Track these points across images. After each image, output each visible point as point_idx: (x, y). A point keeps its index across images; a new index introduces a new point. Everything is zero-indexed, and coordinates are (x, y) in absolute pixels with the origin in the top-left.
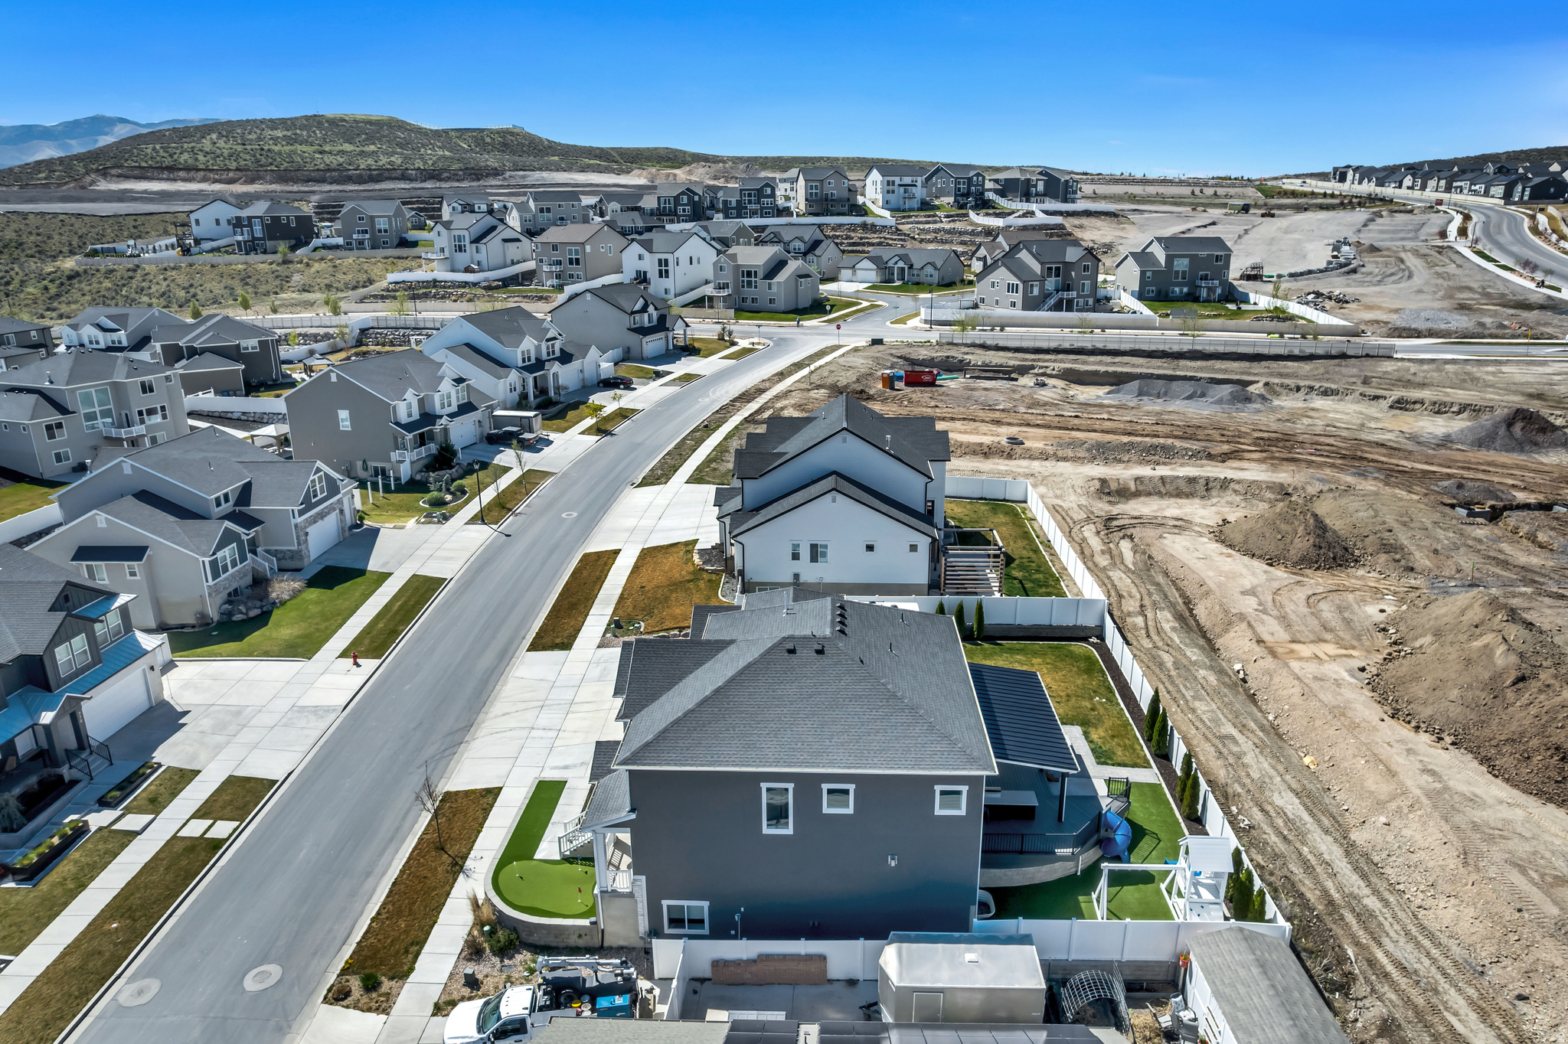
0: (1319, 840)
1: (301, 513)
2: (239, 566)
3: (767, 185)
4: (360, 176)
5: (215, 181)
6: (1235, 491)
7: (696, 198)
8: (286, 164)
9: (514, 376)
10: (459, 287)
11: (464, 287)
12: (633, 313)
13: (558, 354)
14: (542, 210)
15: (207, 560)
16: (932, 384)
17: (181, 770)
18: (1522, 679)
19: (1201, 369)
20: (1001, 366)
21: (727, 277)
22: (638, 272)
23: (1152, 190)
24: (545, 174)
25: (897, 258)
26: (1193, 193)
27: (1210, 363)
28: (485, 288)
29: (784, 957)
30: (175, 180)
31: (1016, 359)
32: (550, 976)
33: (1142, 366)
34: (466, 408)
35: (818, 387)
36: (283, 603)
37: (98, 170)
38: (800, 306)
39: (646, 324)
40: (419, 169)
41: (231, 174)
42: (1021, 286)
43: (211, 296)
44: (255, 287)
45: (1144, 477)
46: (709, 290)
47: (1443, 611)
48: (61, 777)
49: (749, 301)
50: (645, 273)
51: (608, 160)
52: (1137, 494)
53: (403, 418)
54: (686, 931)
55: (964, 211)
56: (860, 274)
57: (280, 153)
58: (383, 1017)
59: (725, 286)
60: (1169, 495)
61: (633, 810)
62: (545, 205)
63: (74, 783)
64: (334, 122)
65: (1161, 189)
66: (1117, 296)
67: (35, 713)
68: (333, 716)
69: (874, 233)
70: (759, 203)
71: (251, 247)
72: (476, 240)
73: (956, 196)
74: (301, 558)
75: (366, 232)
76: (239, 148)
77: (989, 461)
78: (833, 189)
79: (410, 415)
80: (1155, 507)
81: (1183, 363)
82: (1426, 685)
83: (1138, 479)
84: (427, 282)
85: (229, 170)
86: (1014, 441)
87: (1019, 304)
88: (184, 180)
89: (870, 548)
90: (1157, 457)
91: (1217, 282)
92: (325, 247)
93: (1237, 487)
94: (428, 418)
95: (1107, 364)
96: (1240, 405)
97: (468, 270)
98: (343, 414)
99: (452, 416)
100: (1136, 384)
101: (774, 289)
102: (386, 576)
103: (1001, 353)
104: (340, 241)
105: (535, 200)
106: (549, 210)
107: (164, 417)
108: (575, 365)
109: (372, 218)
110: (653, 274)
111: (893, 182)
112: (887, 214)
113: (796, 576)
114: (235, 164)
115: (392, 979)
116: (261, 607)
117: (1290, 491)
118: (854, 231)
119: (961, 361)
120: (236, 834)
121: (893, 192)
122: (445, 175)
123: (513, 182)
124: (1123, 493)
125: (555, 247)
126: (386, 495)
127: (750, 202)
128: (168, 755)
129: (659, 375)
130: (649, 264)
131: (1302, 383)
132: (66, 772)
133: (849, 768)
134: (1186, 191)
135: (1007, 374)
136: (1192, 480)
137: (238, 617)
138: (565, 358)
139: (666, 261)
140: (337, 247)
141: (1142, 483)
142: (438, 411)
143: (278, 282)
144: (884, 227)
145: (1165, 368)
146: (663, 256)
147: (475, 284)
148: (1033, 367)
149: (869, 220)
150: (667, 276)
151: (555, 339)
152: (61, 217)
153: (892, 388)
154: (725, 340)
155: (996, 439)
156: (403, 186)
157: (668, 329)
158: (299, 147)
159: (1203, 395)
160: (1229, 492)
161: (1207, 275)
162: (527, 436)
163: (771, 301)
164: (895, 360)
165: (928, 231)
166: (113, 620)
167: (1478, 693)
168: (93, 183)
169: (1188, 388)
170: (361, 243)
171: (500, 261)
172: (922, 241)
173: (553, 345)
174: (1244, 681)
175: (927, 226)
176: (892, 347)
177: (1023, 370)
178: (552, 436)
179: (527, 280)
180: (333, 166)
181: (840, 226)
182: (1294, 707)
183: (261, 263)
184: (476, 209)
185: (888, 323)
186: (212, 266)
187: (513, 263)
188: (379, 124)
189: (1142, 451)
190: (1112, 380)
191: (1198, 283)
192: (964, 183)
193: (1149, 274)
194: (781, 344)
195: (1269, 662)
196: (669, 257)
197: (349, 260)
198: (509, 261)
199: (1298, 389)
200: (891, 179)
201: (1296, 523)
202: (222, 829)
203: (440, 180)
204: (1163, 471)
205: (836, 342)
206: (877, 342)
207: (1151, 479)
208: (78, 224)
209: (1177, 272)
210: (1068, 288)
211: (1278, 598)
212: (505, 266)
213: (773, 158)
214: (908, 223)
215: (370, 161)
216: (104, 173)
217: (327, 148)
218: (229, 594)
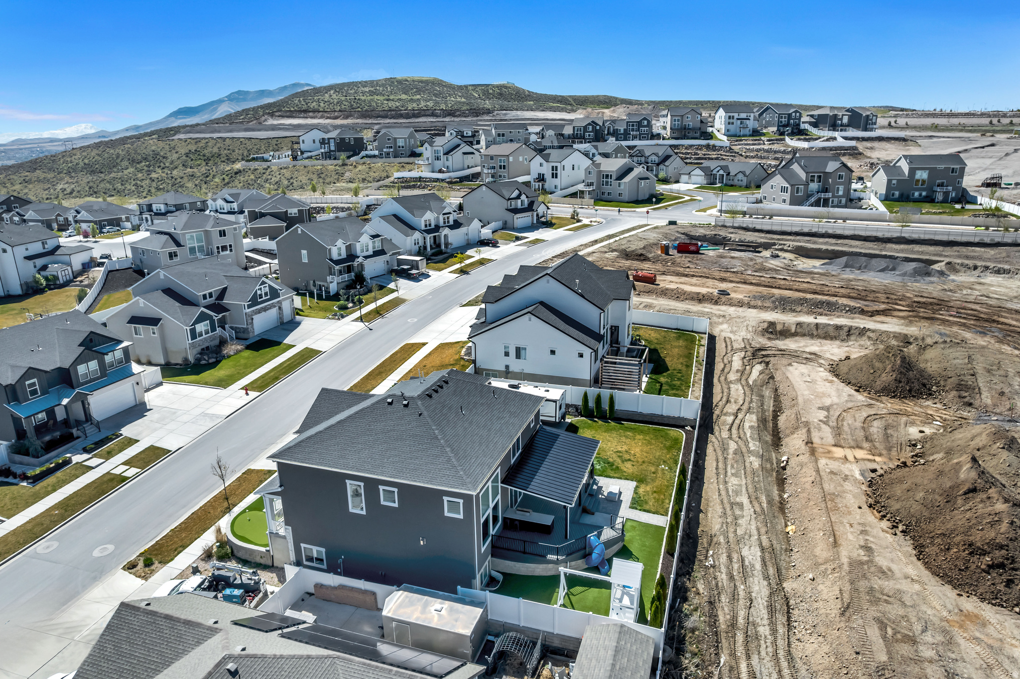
0: (756, 582)
1: (249, 306)
2: (210, 334)
3: (645, 119)
4: (408, 114)
5: (328, 118)
6: (869, 338)
7: (598, 128)
8: (366, 107)
9: (417, 235)
10: (434, 181)
11: (436, 182)
12: (509, 199)
13: (451, 223)
14: (499, 135)
15: (188, 328)
16: (697, 252)
17: (130, 439)
18: (973, 490)
19: (902, 251)
20: (752, 242)
21: (593, 179)
22: (539, 174)
23: (955, 121)
24: (519, 113)
25: (719, 168)
26: (991, 122)
27: (911, 246)
28: (448, 183)
29: (352, 589)
30: (307, 118)
31: (766, 238)
32: (217, 573)
33: (857, 247)
34: (378, 253)
35: (613, 251)
36: (229, 357)
37: (269, 113)
38: (640, 199)
39: (519, 206)
40: (442, 109)
41: (336, 114)
42: (789, 188)
43: (300, 184)
44: (324, 179)
45: (804, 323)
46: (581, 187)
47: (960, 436)
48: (72, 434)
49: (606, 194)
50: (543, 175)
51: (566, 104)
52: (795, 334)
53: (335, 256)
54: (314, 564)
55: (782, 137)
56: (694, 178)
57: (365, 101)
58: (144, 581)
59: (591, 184)
60: (819, 337)
61: (281, 486)
62: (501, 132)
63: (78, 437)
64: (400, 82)
65: (963, 121)
66: (867, 197)
67: (61, 399)
68: (220, 420)
69: (714, 151)
70: (639, 131)
71: (328, 156)
72: (447, 153)
73: (779, 126)
74: (248, 333)
75: (391, 147)
76: (343, 98)
77: (701, 305)
78: (690, 121)
79: (340, 255)
80: (802, 345)
81: (889, 245)
82: (905, 486)
83: (799, 324)
84: (416, 178)
85: (335, 111)
86: (724, 293)
87: (788, 201)
88: (312, 118)
89: (553, 352)
90: (822, 310)
91: (950, 188)
92: (367, 156)
93: (871, 335)
94: (351, 257)
95: (831, 245)
96: (919, 278)
97: (440, 171)
98: (304, 252)
99: (366, 257)
100: (844, 259)
101: (622, 187)
102: (291, 346)
103: (756, 234)
104: (376, 153)
105: (496, 128)
106: (503, 135)
107: (231, 250)
108: (462, 230)
109: (395, 139)
110: (548, 176)
111: (733, 117)
112: (725, 138)
113: (507, 367)
114: (339, 108)
115: (160, 563)
116: (216, 358)
117: (911, 340)
118: (700, 149)
119: (724, 238)
120: (137, 475)
121: (733, 123)
122: (458, 113)
123: (498, 118)
124: (785, 333)
125: (492, 158)
126: (319, 301)
127: (633, 130)
128: (127, 431)
129: (518, 239)
130: (546, 170)
131: (979, 263)
132: (74, 431)
133: (391, 477)
134: (986, 121)
135: (755, 248)
136: (838, 328)
137: (203, 362)
138: (457, 225)
139: (556, 167)
140: (374, 156)
141: (801, 327)
142: (359, 252)
143: (336, 177)
144: (721, 147)
145: (874, 249)
146: (555, 164)
147: (443, 180)
148: (774, 244)
149: (711, 142)
150: (556, 177)
151: (450, 213)
152: (241, 140)
153: (667, 254)
154: (575, 218)
155: (710, 290)
156: (432, 120)
157: (533, 210)
158: (376, 97)
159: (894, 269)
160: (865, 338)
161: (943, 183)
162: (414, 272)
163: (620, 194)
164: (679, 235)
165: (752, 150)
166: (118, 354)
167: (937, 497)
168: (265, 120)
169: (883, 263)
170: (388, 154)
171: (460, 166)
172: (747, 157)
173: (448, 218)
174: (784, 468)
175: (752, 147)
176: (683, 227)
177: (767, 246)
178: (431, 273)
179: (475, 178)
180: (393, 108)
181: (691, 146)
182: (804, 490)
183: (330, 165)
184: (465, 135)
185: (694, 212)
186: (305, 167)
187: (468, 167)
188: (426, 82)
189: (812, 305)
190: (830, 255)
191: (935, 188)
192: (785, 118)
193: (894, 182)
194: (611, 221)
195: (805, 458)
196: (558, 165)
197: (379, 164)
198: (466, 166)
199: (975, 268)
200: (731, 114)
201: (887, 362)
202: (133, 471)
203: (454, 116)
204: (822, 320)
205: (645, 223)
206: (673, 223)
207: (809, 324)
208: (248, 143)
209: (918, 181)
210: (826, 190)
211: (845, 414)
212: (463, 169)
213: (676, 102)
214: (739, 145)
215: (415, 105)
216: (272, 115)
217: (391, 97)
218: (203, 349)
